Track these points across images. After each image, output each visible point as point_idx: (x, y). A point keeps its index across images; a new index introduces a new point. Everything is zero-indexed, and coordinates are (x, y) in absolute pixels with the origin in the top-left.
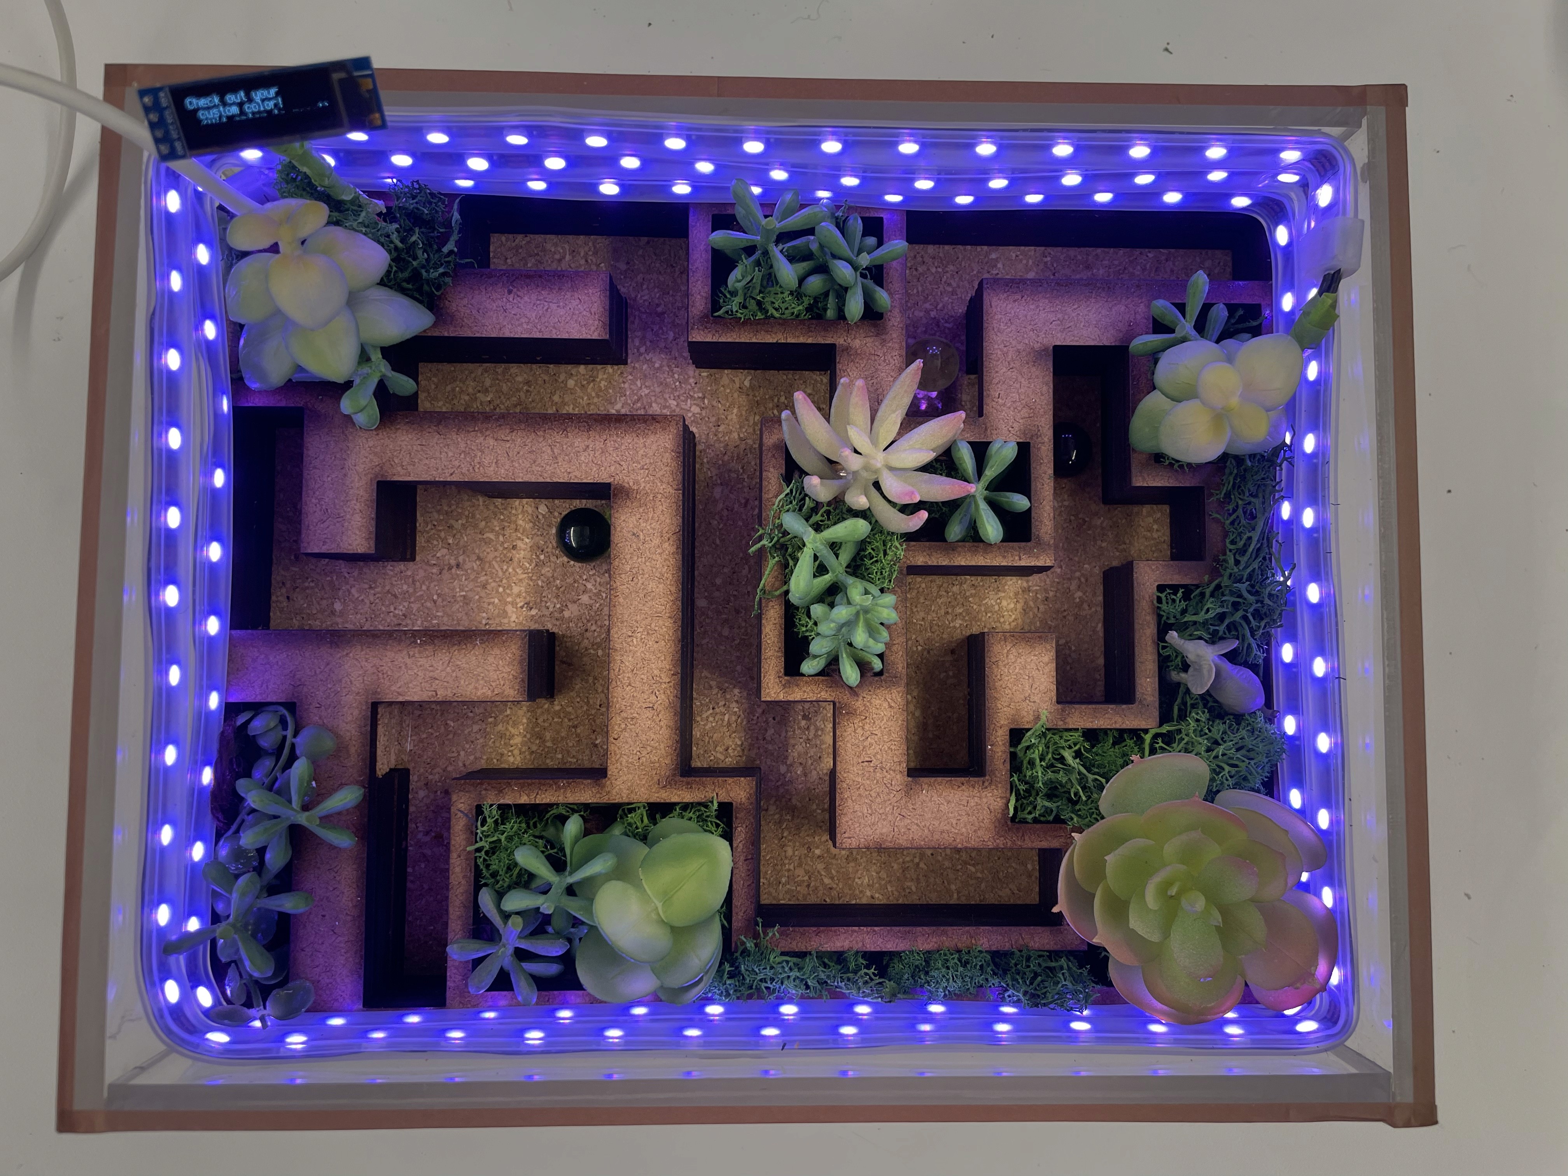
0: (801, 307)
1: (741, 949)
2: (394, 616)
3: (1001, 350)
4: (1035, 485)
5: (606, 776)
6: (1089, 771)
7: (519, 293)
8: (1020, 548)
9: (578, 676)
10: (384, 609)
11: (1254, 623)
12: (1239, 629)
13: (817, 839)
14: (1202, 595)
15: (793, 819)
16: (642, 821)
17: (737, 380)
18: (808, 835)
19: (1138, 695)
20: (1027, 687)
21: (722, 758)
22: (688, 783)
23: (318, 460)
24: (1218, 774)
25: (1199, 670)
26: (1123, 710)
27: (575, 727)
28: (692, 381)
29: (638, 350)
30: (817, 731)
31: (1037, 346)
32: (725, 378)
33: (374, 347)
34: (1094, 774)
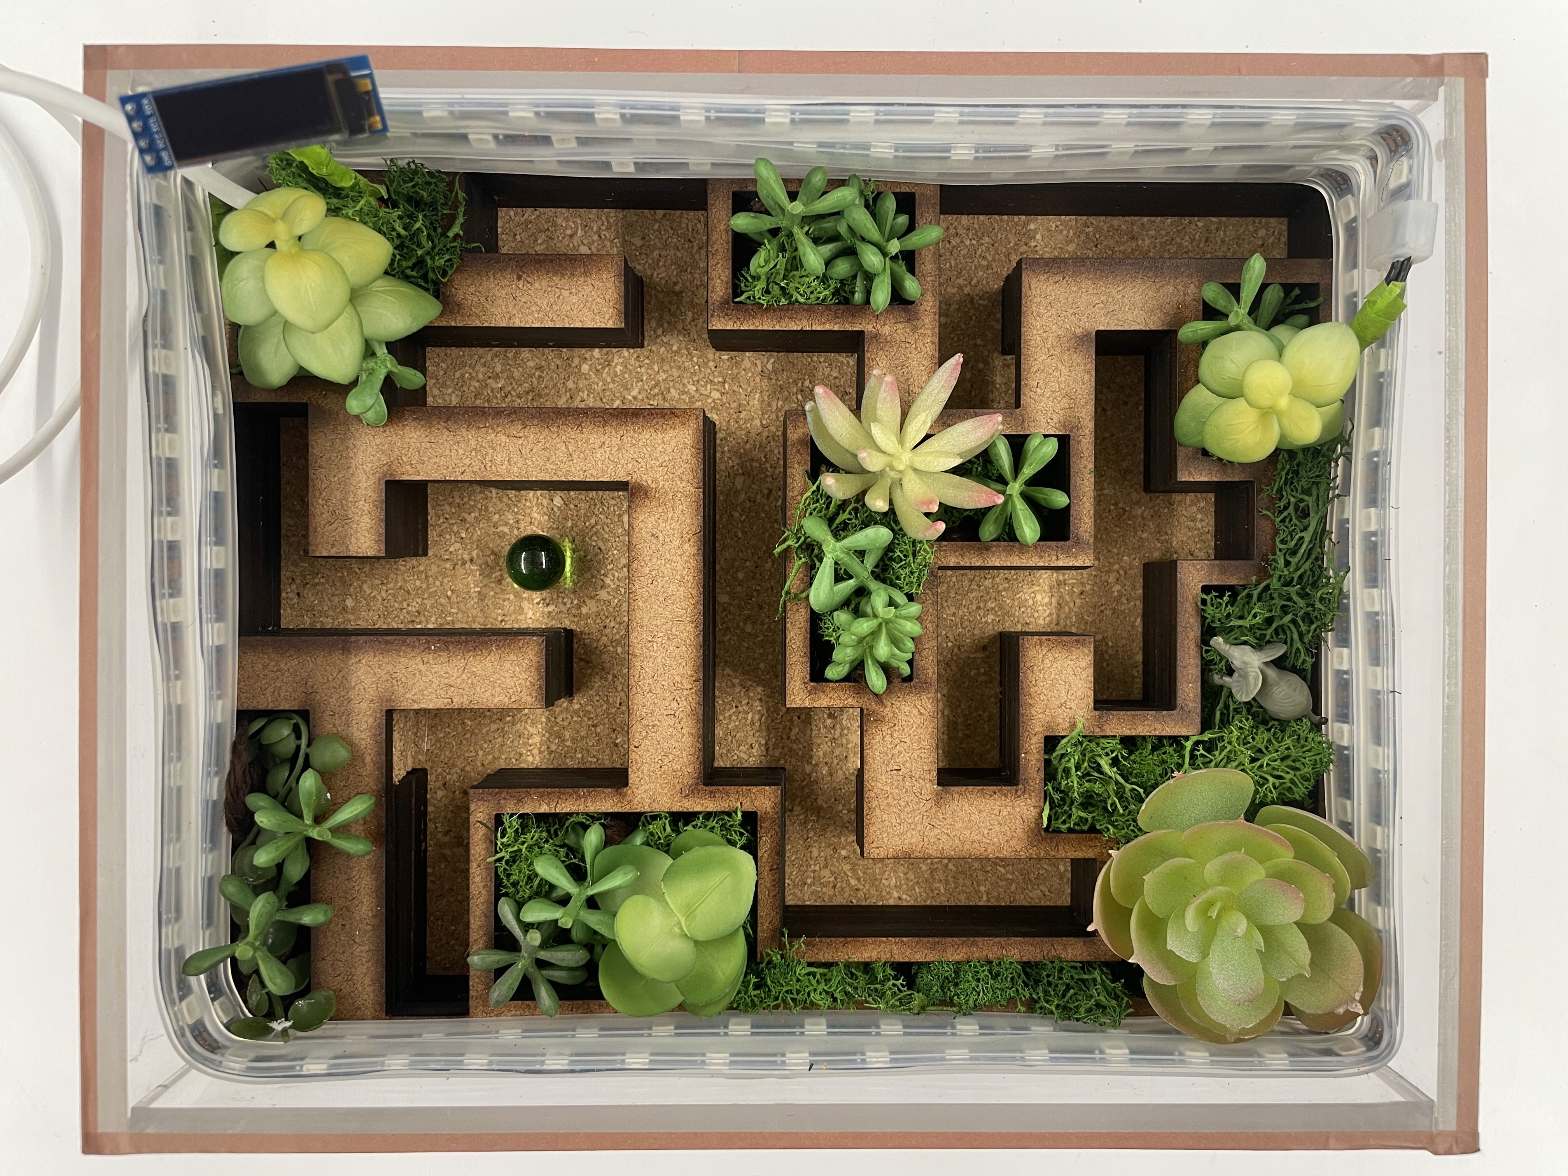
0: (827, 292)
1: (766, 959)
2: (408, 613)
3: (1041, 336)
4: (1075, 481)
5: (627, 785)
6: (1127, 781)
7: (528, 279)
8: (1057, 547)
9: (597, 674)
10: (397, 605)
11: (1303, 628)
12: (1288, 632)
13: (843, 839)
14: (1249, 596)
15: (818, 820)
16: (665, 830)
17: (758, 362)
18: (834, 836)
19: (1179, 701)
20: (1063, 693)
21: (746, 757)
22: (711, 792)
23: (323, 459)
24: (1262, 786)
25: (1245, 676)
26: (1163, 716)
27: (595, 726)
28: (711, 364)
29: (655, 332)
30: (842, 730)
31: (1078, 331)
32: (747, 364)
33: (380, 342)
34: (1131, 784)
